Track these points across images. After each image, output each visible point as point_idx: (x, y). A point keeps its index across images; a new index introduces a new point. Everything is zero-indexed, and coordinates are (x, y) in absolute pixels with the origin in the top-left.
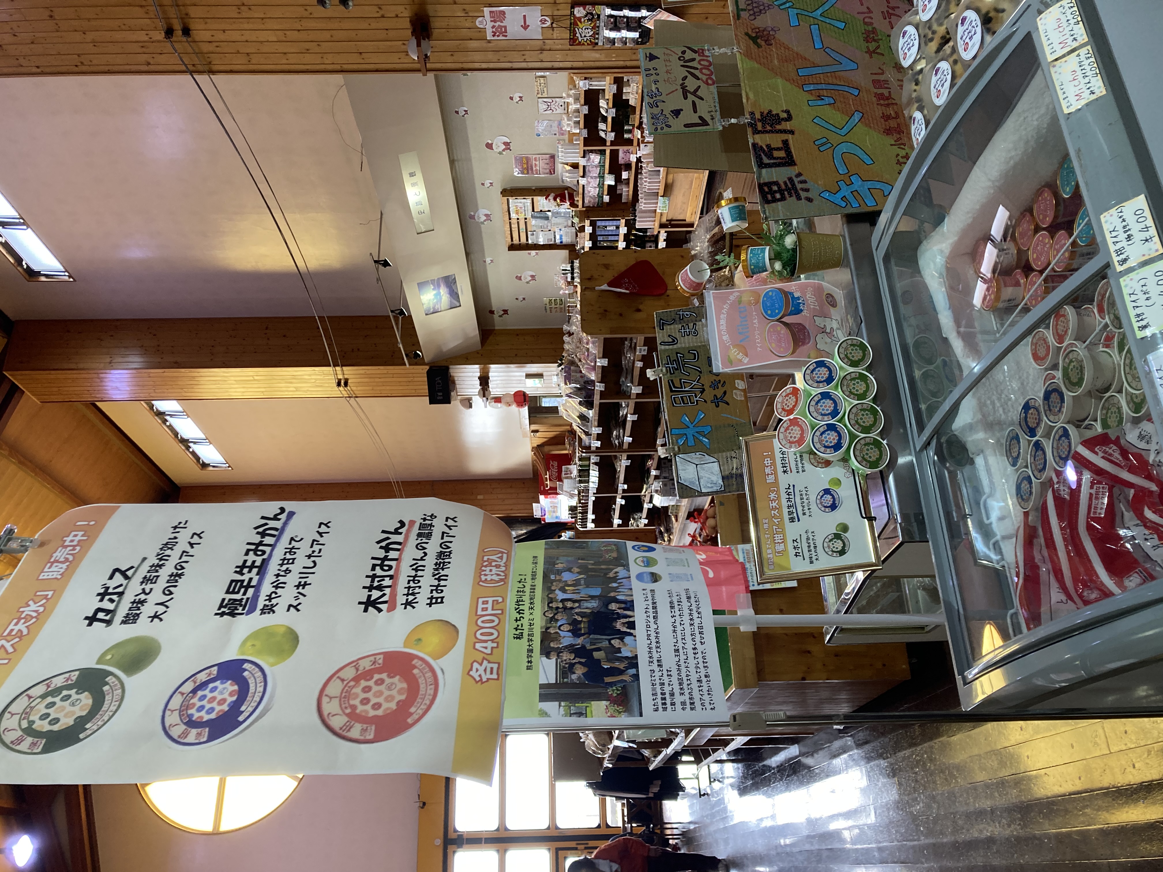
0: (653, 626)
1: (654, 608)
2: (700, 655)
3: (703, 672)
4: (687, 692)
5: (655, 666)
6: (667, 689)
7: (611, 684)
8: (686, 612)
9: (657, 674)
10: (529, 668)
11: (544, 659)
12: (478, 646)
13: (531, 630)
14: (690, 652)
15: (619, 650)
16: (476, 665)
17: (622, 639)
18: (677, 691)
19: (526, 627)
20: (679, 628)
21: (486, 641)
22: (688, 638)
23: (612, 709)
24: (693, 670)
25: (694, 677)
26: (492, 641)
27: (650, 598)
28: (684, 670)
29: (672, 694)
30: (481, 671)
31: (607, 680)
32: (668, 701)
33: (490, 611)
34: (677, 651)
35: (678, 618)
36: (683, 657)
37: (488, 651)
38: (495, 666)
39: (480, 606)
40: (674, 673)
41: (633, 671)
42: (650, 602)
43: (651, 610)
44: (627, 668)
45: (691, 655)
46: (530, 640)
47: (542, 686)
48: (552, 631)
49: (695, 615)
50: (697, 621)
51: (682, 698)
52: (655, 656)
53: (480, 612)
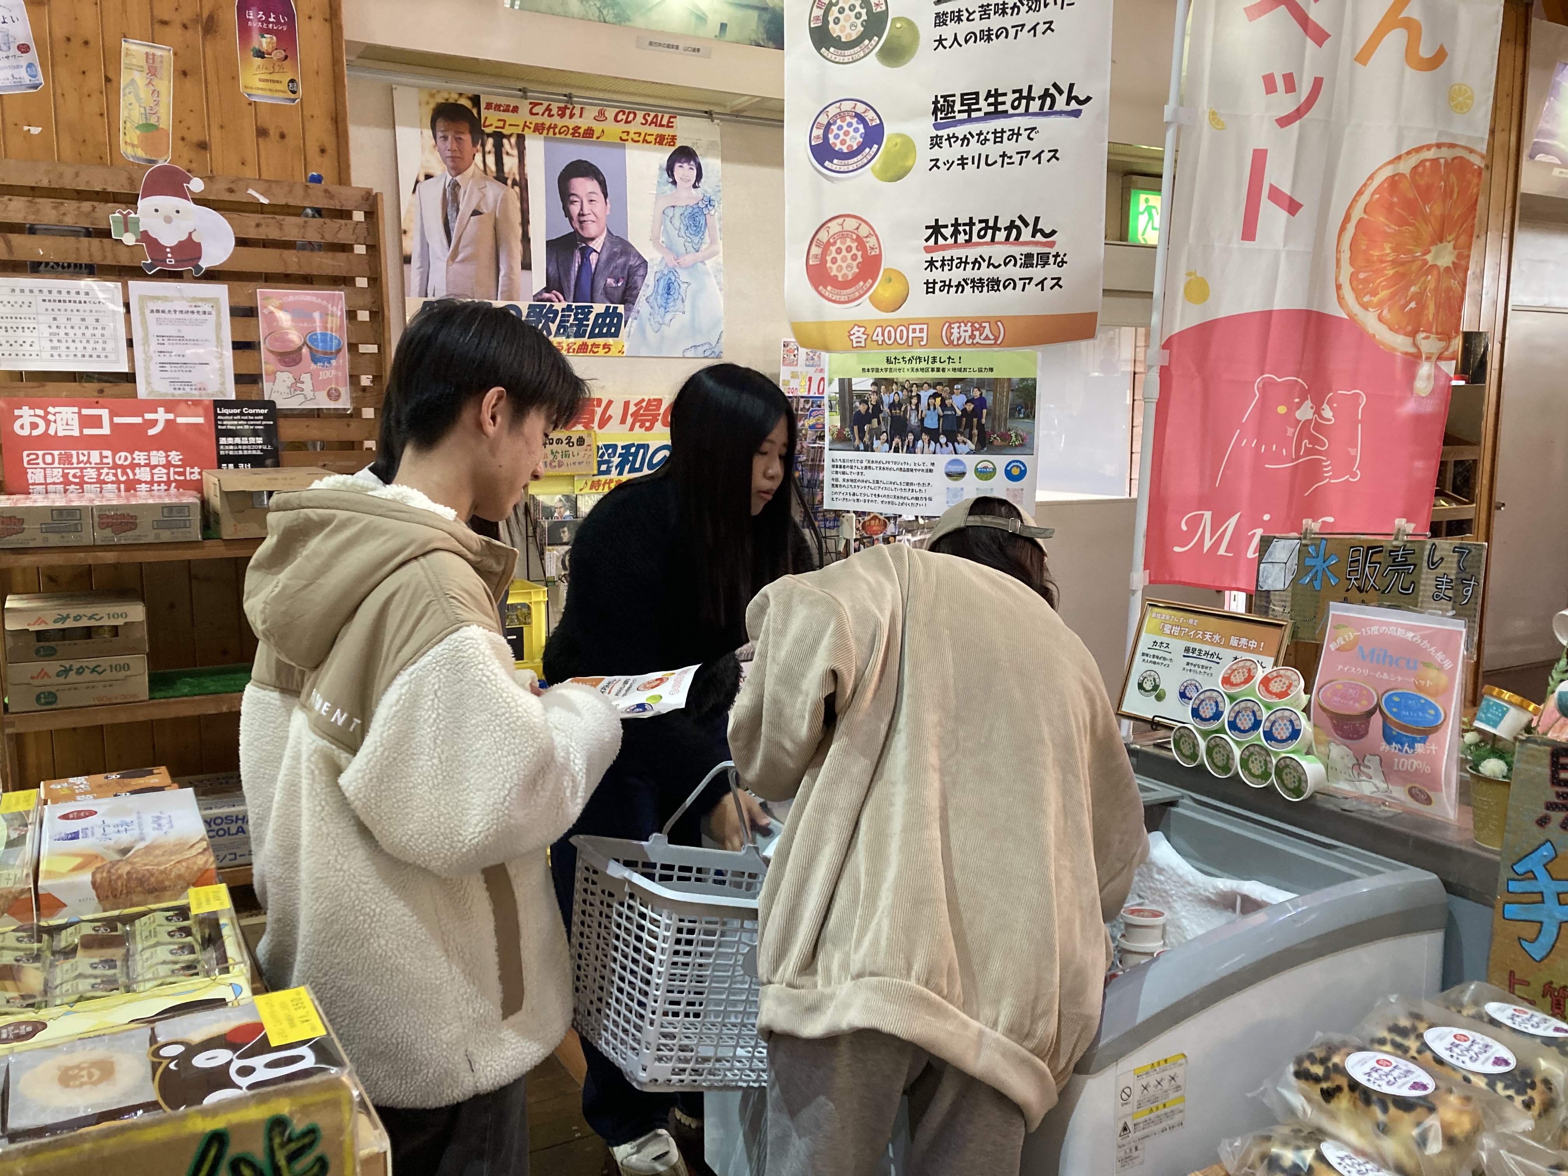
0: (895, 467)
1: (908, 470)
2: (874, 498)
3: (862, 498)
4: (846, 484)
5: (865, 464)
6: (848, 470)
7: (852, 431)
8: (904, 494)
9: (859, 465)
10: (863, 370)
11: (872, 381)
12: (879, 330)
13: (895, 370)
14: (877, 492)
15: (878, 438)
16: (862, 330)
17: (887, 441)
18: (846, 477)
19: (898, 366)
20: (893, 487)
21: (883, 335)
22: (886, 492)
23: (835, 430)
24: (863, 491)
25: (856, 491)
26: (884, 340)
27: (918, 467)
28: (863, 484)
29: (844, 473)
30: (857, 334)
31: (856, 428)
32: (838, 470)
33: (911, 335)
34: (877, 482)
35: (899, 487)
36: (873, 486)
37: (874, 338)
38: (863, 344)
39: (918, 327)
40: (860, 477)
41: (862, 447)
42: (913, 467)
43: (906, 467)
44: (864, 443)
45: (874, 492)
46: (886, 370)
47: (850, 380)
48: (894, 387)
49: (901, 501)
50: (897, 501)
51: (841, 480)
52: (874, 465)
53: (911, 327)
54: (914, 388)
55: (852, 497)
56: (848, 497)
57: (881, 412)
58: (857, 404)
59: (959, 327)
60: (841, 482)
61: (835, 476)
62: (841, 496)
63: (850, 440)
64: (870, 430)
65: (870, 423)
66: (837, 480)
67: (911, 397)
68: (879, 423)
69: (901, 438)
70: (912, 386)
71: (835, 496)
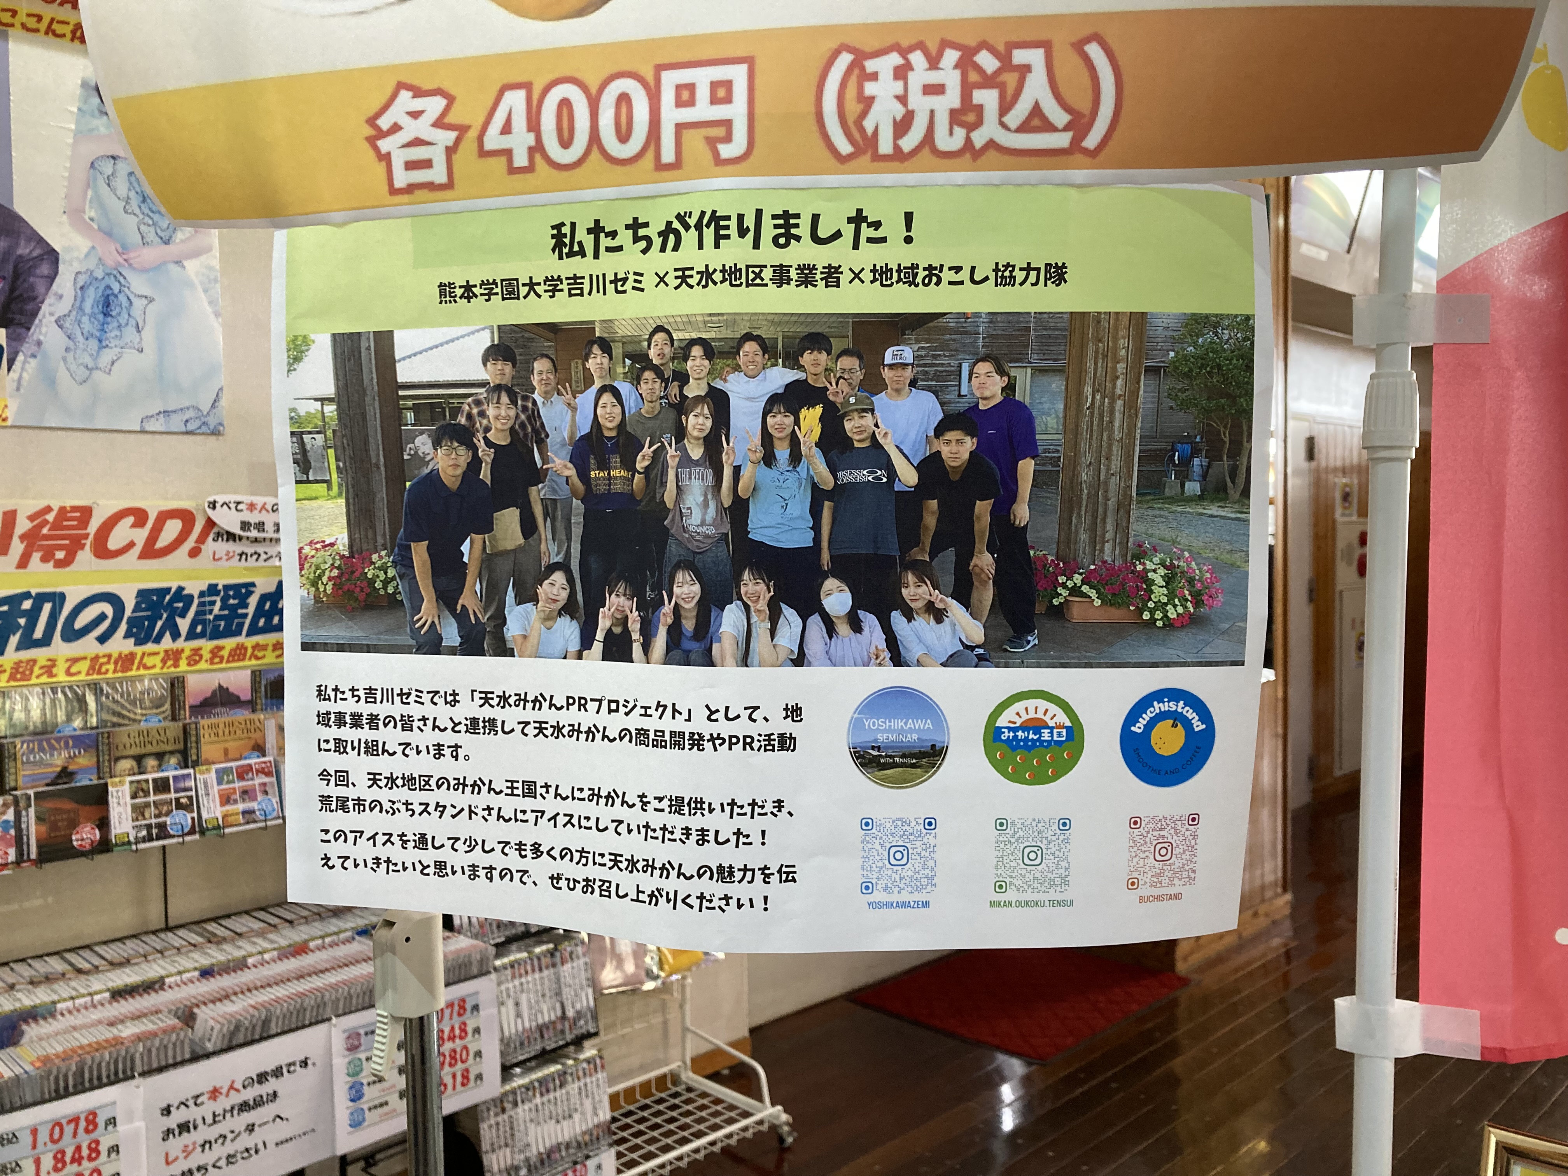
0: (614, 723)
1: (677, 740)
2: (514, 861)
3: (459, 859)
4: (384, 795)
5: (468, 709)
6: (391, 736)
7: (404, 562)
8: (661, 852)
9: (443, 713)
10: (446, 291)
11: (485, 340)
12: (516, 100)
13: (599, 284)
14: (528, 834)
15: (527, 596)
16: (434, 106)
17: (569, 609)
18: (383, 765)
19: (609, 265)
20: (606, 813)
21: (534, 125)
22: (574, 838)
23: (325, 559)
24: (464, 827)
25: (429, 824)
26: (537, 149)
27: (725, 729)
28: (463, 799)
29: (372, 749)
30: (412, 129)
31: (420, 552)
32: (348, 733)
33: (671, 115)
34: (530, 789)
35: (634, 816)
36: (509, 806)
37: (493, 140)
38: (438, 174)
39: (703, 77)
40: (447, 768)
41: (451, 634)
42: (701, 725)
43: (668, 724)
44: (462, 618)
45: (514, 833)
46: (553, 285)
47: (384, 340)
48: (596, 362)
49: (650, 882)
50: (626, 881)
51: (360, 777)
52: (511, 716)
53: (670, 79)
54: (697, 363)
55: (412, 855)
56: (395, 852)
57: (537, 476)
58: (423, 444)
59: (901, 73)
60: (361, 789)
61: (334, 762)
62: (364, 850)
63: (393, 602)
64: (489, 560)
65: (486, 527)
66: (342, 777)
67: (682, 407)
68: (529, 527)
69: (636, 592)
70: (684, 352)
71: (336, 849)
